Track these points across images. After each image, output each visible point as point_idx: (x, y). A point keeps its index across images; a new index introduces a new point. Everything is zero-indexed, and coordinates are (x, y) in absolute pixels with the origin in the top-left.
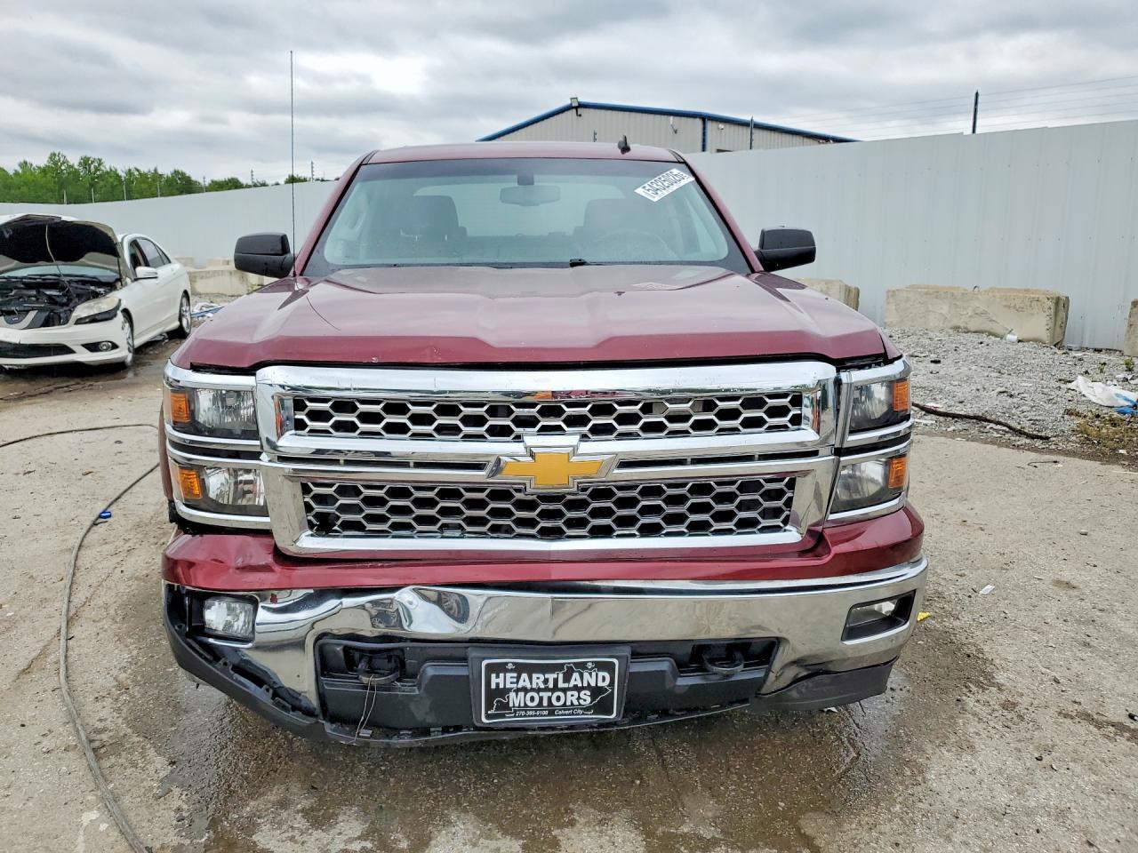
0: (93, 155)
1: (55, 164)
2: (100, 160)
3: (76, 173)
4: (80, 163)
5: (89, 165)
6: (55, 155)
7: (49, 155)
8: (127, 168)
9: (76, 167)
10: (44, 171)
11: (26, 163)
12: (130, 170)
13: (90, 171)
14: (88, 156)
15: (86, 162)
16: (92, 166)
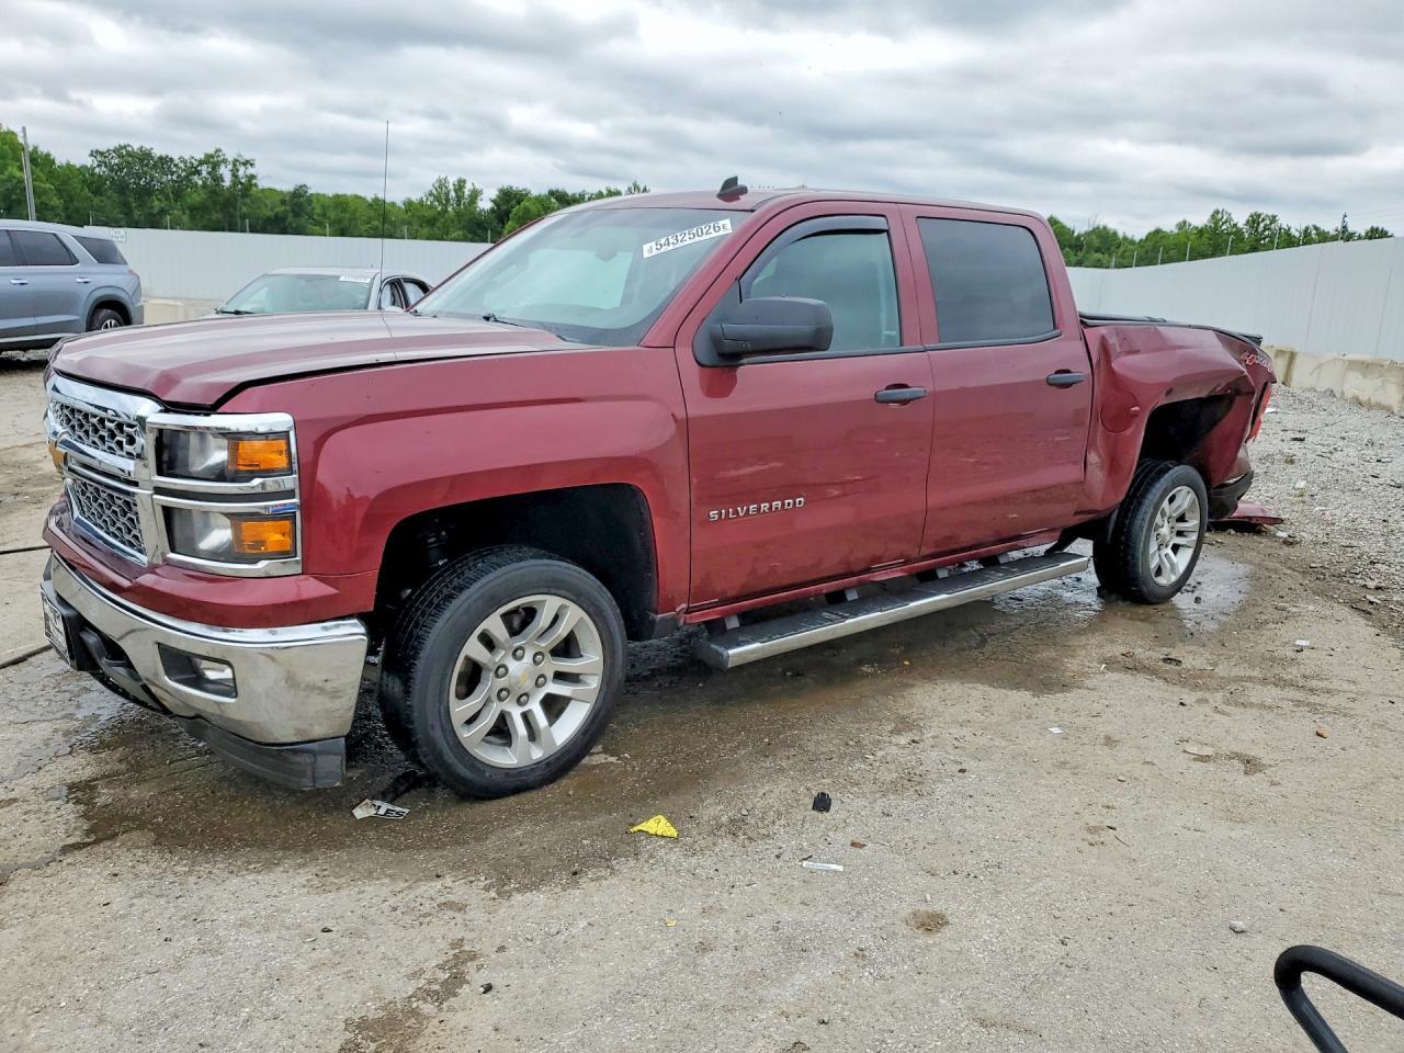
0: (1266, 211)
1: (1216, 223)
2: (1274, 217)
3: (1239, 233)
4: (1248, 222)
5: (1258, 224)
6: (1218, 212)
7: (1211, 212)
8: (1303, 227)
9: (1240, 225)
10: (1201, 232)
11: (1185, 222)
12: (1307, 228)
13: (1256, 231)
14: (1260, 211)
15: (1254, 220)
16: (1262, 225)
